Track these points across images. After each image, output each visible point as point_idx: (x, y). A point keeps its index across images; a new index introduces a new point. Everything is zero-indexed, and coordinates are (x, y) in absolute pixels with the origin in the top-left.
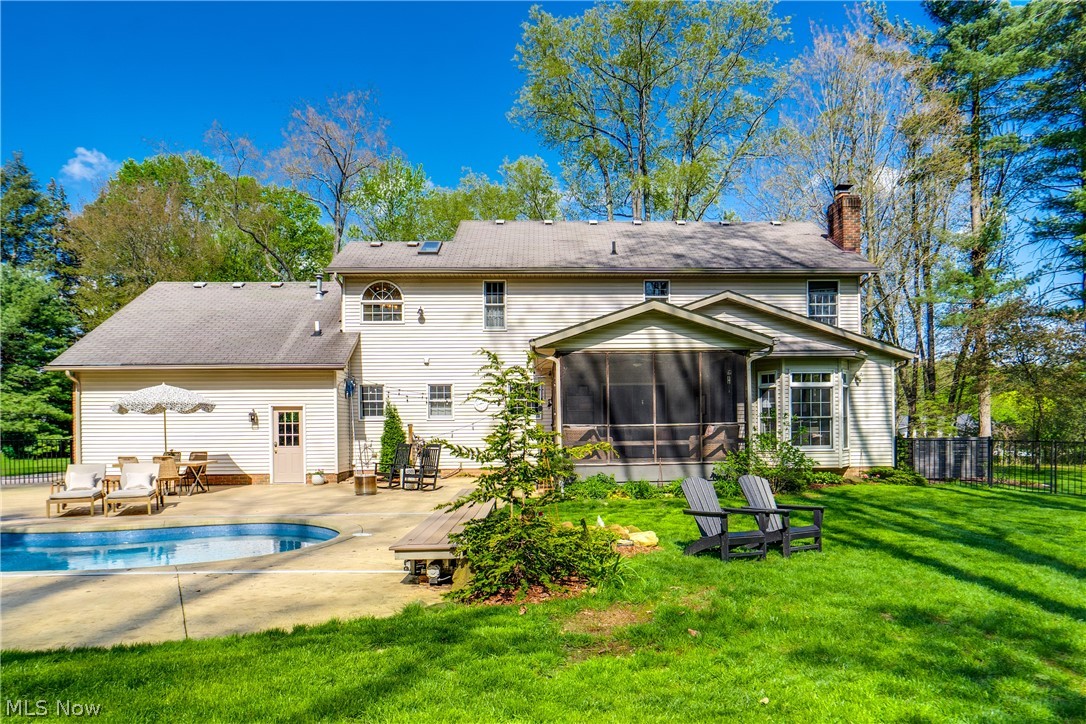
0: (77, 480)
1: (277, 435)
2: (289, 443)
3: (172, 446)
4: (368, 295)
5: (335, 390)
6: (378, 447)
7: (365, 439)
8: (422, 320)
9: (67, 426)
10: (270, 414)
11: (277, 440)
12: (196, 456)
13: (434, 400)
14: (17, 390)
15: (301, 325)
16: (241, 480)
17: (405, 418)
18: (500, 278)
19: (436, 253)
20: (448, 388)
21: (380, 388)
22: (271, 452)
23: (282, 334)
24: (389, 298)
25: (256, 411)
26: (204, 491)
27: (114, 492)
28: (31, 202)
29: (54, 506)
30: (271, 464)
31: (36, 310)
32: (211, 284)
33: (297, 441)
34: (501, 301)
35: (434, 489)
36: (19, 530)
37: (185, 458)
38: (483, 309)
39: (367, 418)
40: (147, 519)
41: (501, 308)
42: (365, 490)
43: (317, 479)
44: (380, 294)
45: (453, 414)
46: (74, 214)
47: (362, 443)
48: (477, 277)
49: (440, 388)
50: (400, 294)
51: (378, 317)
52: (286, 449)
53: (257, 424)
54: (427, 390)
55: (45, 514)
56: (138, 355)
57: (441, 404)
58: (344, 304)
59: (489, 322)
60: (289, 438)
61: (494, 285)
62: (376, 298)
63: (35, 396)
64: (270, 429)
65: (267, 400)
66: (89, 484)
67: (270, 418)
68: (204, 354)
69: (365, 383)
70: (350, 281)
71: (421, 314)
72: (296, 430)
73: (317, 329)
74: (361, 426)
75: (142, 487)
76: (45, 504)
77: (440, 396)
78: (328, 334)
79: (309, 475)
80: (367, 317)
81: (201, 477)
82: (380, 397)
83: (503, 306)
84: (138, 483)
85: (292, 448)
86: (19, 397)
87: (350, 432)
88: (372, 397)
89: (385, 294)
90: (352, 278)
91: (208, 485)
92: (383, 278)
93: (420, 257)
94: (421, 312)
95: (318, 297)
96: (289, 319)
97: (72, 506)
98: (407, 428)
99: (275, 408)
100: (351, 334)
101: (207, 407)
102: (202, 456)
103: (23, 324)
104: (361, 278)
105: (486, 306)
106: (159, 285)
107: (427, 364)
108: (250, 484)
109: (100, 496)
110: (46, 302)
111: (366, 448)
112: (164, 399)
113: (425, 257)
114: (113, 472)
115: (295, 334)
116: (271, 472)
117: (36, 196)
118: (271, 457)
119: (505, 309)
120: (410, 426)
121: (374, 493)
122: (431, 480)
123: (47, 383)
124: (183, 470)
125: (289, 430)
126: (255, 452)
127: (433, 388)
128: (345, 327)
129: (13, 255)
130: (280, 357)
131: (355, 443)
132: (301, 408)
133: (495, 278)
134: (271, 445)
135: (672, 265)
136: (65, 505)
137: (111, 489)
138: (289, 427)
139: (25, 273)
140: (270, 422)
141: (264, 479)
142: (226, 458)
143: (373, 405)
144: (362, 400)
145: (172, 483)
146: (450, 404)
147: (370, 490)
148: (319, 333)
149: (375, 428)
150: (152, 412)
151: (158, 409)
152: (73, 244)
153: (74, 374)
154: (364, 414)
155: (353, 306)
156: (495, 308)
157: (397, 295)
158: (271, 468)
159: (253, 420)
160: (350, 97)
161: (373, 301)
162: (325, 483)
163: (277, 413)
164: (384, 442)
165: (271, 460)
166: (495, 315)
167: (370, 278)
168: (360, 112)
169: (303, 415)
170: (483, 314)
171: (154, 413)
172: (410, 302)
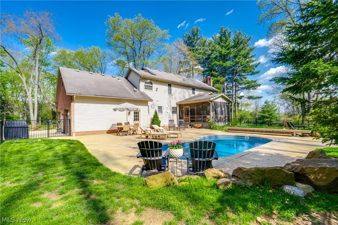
4: (145, 83)
5: (147, 106)
8: (157, 91)
15: (127, 88)
18: (171, 83)
19: (156, 75)
22: (133, 123)
24: (150, 84)
33: (138, 119)
34: (171, 88)
45: (163, 113)
48: (167, 82)
49: (160, 107)
50: (153, 84)
51: (147, 89)
57: (160, 111)
59: (169, 93)
61: (170, 85)
72: (135, 116)
77: (160, 109)
78: (138, 92)
80: (145, 88)
85: (137, 122)
90: (143, 78)
92: (149, 79)
94: (157, 88)
95: (120, 80)
96: (122, 86)
99: (133, 110)
100: (143, 92)
104: (145, 78)
105: (168, 89)
107: (158, 101)
115: (130, 91)
119: (172, 90)
128: (141, 90)
130: (135, 97)
132: (140, 111)
134: (133, 121)
135: (197, 85)
140: (133, 114)
148: (135, 91)
155: (142, 85)
156: (170, 90)
161: (147, 84)
163: (134, 112)
169: (141, 113)
170: (168, 91)
172: (155, 86)
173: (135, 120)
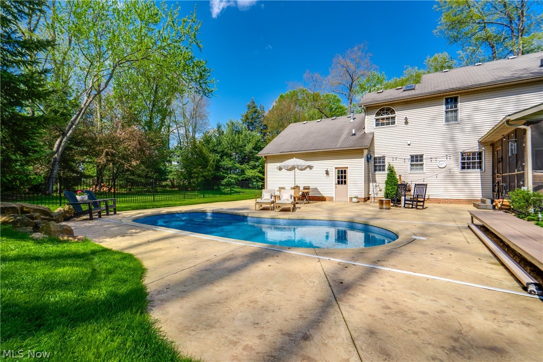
0: (266, 196)
1: (337, 180)
2: (342, 183)
3: (298, 183)
4: (378, 114)
5: (363, 159)
6: (383, 186)
7: (376, 182)
8: (406, 123)
9: (263, 179)
10: (334, 170)
11: (337, 182)
12: (305, 188)
13: (413, 163)
14: (251, 168)
15: (346, 132)
16: (322, 199)
17: (398, 171)
18: (455, 94)
19: (414, 89)
20: (421, 156)
21: (384, 158)
22: (334, 187)
23: (338, 137)
24: (389, 114)
25: (328, 169)
26: (309, 203)
27: (278, 201)
28: (255, 112)
29: (257, 206)
30: (334, 193)
31: (256, 144)
32: (309, 122)
33: (345, 182)
34: (456, 107)
35: (423, 209)
36: (246, 215)
37: (301, 189)
38: (444, 113)
39: (377, 173)
40: (291, 214)
41: (456, 111)
42: (384, 207)
43: (355, 200)
44: (384, 113)
45: (425, 169)
46: (266, 113)
47: (374, 184)
48: (440, 96)
49: (417, 156)
50: (394, 112)
51: (383, 124)
52: (340, 186)
53: (328, 175)
54: (409, 157)
55: (254, 209)
56: (285, 148)
57: (417, 165)
58: (366, 120)
59: (447, 120)
60: (342, 181)
61: (451, 99)
62: (382, 115)
63: (256, 170)
64: (334, 177)
65: (333, 164)
66: (269, 198)
67: (334, 172)
68: (308, 147)
69: (376, 156)
70: (369, 109)
71: (406, 120)
72: (345, 178)
73: (354, 132)
74: (374, 176)
75: (288, 200)
76: (254, 205)
77: (417, 161)
78: (359, 134)
79: (351, 198)
80: (377, 125)
81: (307, 197)
82: (384, 162)
83: (457, 110)
84: (286, 198)
85: (343, 186)
86: (251, 171)
87: (369, 179)
88: (380, 163)
89: (387, 113)
90: (370, 107)
91: (310, 200)
92: (386, 105)
93: (405, 92)
94: (406, 119)
95: (352, 121)
96: (341, 131)
97: (264, 206)
98: (399, 177)
99: (336, 168)
100: (369, 133)
101: (311, 167)
102: (308, 188)
103: (253, 148)
104: (375, 106)
105: (446, 111)
106: (291, 124)
107: (409, 145)
108: (325, 201)
109: (273, 202)
110: (258, 141)
111: (376, 186)
112: (295, 164)
113: (407, 92)
114: (277, 193)
115: (344, 136)
116: (334, 196)
117: (257, 110)
118: (334, 189)
119: (459, 111)
120: (400, 176)
121: (389, 209)
122: (422, 204)
123: (258, 166)
124: (301, 193)
125: (342, 177)
126: (327, 187)
127: (412, 157)
128: (366, 131)
129: (251, 128)
130: (339, 145)
131: (371, 184)
132: (347, 168)
133: (452, 95)
134: (334, 184)
136: (261, 205)
137: (277, 200)
138: (342, 176)
139: (254, 133)
140: (334, 174)
141: (331, 199)
142: (316, 189)
143: (380, 166)
144: (375, 164)
145: (297, 199)
146: (422, 165)
147: (387, 207)
148: (355, 134)
149: (381, 177)
150: (290, 170)
151: (292, 168)
152: (265, 123)
153: (265, 157)
154: (375, 170)
155: (370, 121)
156: (451, 111)
157: (393, 112)
158: (334, 194)
159: (327, 173)
160: (356, 48)
161: (380, 117)
162: (358, 202)
163: (337, 170)
164: (387, 183)
165: (334, 191)
166: (452, 116)
167: (379, 106)
168: (359, 53)
169: (348, 171)
170: (444, 115)
171: (291, 170)
172: (400, 115)
173: (339, 183)
